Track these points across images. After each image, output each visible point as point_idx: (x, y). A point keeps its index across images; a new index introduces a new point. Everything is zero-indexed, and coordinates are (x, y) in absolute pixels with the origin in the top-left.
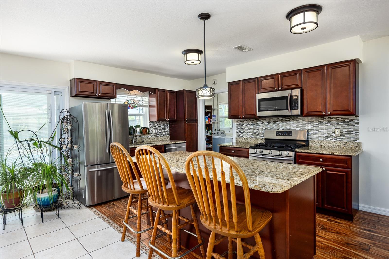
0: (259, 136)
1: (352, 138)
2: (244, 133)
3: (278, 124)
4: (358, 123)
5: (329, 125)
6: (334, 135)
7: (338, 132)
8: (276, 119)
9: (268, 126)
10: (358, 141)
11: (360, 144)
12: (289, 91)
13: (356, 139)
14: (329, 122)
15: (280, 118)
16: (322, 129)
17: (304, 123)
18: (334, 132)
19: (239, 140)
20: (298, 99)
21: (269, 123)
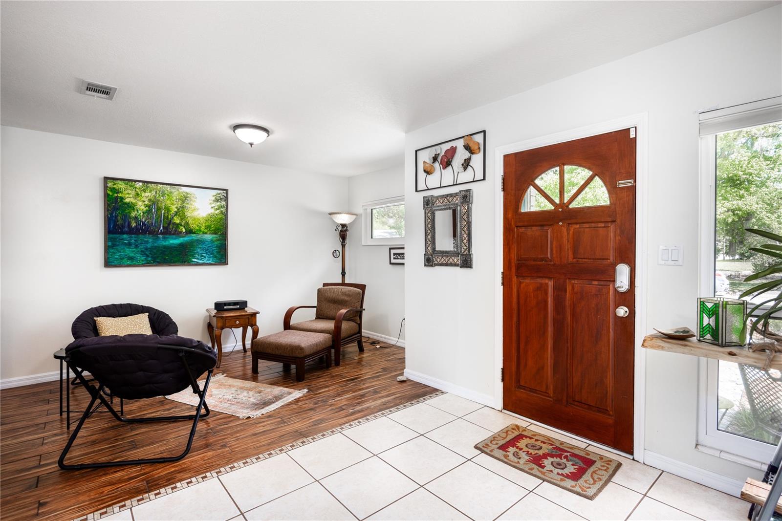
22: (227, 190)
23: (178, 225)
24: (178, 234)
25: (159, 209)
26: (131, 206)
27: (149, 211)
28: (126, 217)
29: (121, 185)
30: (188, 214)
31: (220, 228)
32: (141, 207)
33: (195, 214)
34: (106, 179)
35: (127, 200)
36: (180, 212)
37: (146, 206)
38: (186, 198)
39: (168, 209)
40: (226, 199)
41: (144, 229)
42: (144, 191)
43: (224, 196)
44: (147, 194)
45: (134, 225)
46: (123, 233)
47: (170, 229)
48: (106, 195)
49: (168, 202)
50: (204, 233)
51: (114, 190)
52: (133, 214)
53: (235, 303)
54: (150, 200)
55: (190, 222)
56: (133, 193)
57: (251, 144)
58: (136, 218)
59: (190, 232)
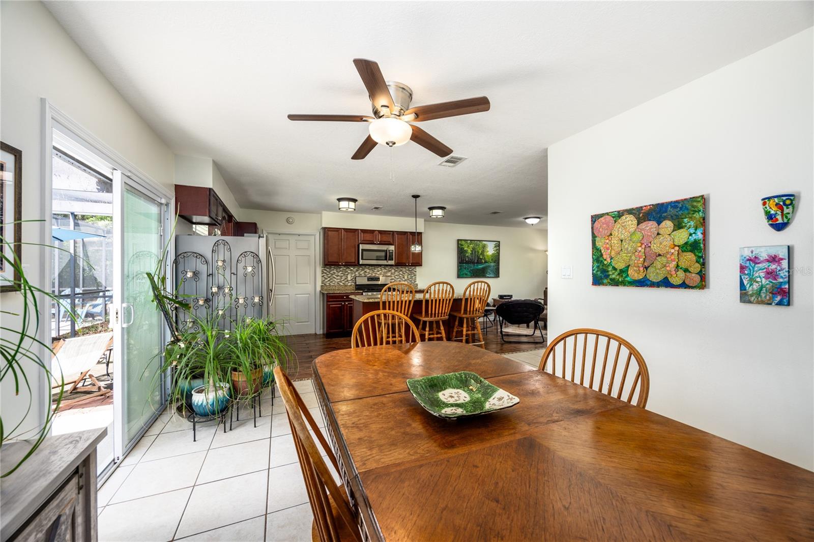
0: (347, 283)
1: (413, 281)
2: (332, 280)
3: (366, 272)
4: (416, 272)
5: (401, 273)
6: (404, 279)
7: (406, 277)
8: (363, 267)
9: (357, 273)
10: (416, 283)
11: (417, 285)
12: (387, 246)
13: (415, 281)
14: (401, 270)
15: (367, 267)
16: (396, 275)
17: (386, 271)
18: (404, 278)
19: (325, 288)
20: (393, 252)
21: (357, 271)
22: (499, 242)
23: (481, 259)
24: (481, 263)
25: (475, 252)
26: (466, 251)
27: (472, 253)
28: (465, 256)
29: (463, 243)
30: (485, 254)
31: (496, 259)
32: (469, 251)
33: (488, 253)
34: (458, 240)
35: (465, 249)
36: (483, 253)
37: (471, 251)
38: (484, 246)
39: (478, 252)
40: (499, 246)
41: (470, 262)
42: (470, 244)
43: (498, 245)
44: (471, 246)
45: (467, 260)
46: (463, 263)
47: (479, 262)
48: (458, 247)
49: (478, 249)
50: (491, 263)
51: (462, 245)
52: (467, 255)
53: (509, 296)
54: (472, 248)
55: (486, 257)
56: (467, 245)
57: (532, 225)
58: (468, 256)
59: (486, 262)
